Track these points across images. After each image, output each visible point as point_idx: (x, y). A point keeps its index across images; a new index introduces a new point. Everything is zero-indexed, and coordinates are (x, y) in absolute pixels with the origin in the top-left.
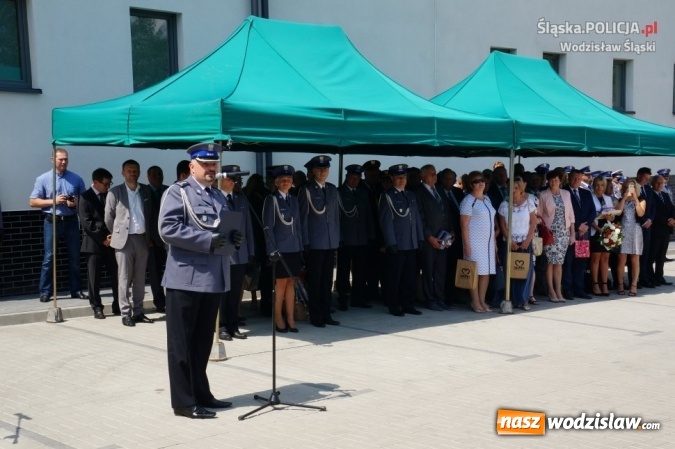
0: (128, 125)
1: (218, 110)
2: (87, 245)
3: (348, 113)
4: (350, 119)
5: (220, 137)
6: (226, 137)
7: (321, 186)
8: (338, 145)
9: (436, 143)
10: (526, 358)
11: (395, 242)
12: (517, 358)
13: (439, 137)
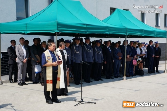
0: (26, 28)
1: (56, 24)
2: (10, 62)
3: (87, 25)
4: (88, 27)
5: (57, 31)
6: (58, 31)
7: (78, 45)
8: (85, 34)
9: (108, 33)
10: (138, 90)
11: (97, 61)
12: (135, 91)
13: (109, 32)
